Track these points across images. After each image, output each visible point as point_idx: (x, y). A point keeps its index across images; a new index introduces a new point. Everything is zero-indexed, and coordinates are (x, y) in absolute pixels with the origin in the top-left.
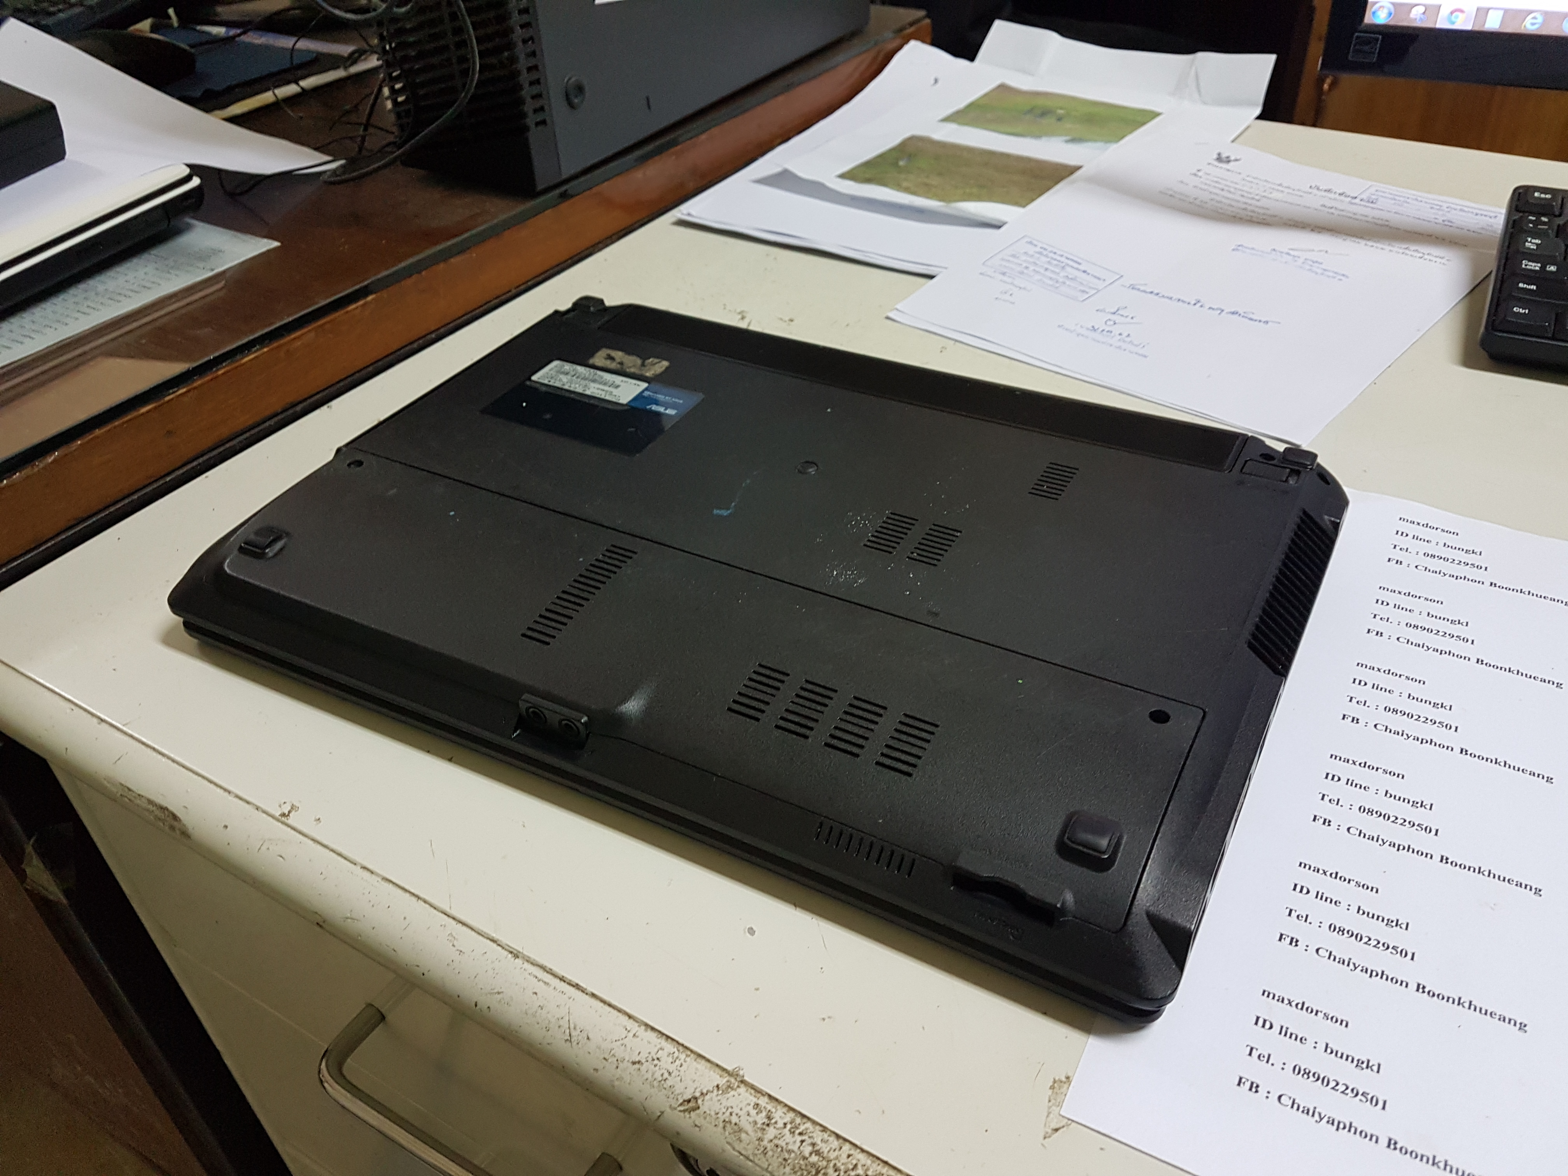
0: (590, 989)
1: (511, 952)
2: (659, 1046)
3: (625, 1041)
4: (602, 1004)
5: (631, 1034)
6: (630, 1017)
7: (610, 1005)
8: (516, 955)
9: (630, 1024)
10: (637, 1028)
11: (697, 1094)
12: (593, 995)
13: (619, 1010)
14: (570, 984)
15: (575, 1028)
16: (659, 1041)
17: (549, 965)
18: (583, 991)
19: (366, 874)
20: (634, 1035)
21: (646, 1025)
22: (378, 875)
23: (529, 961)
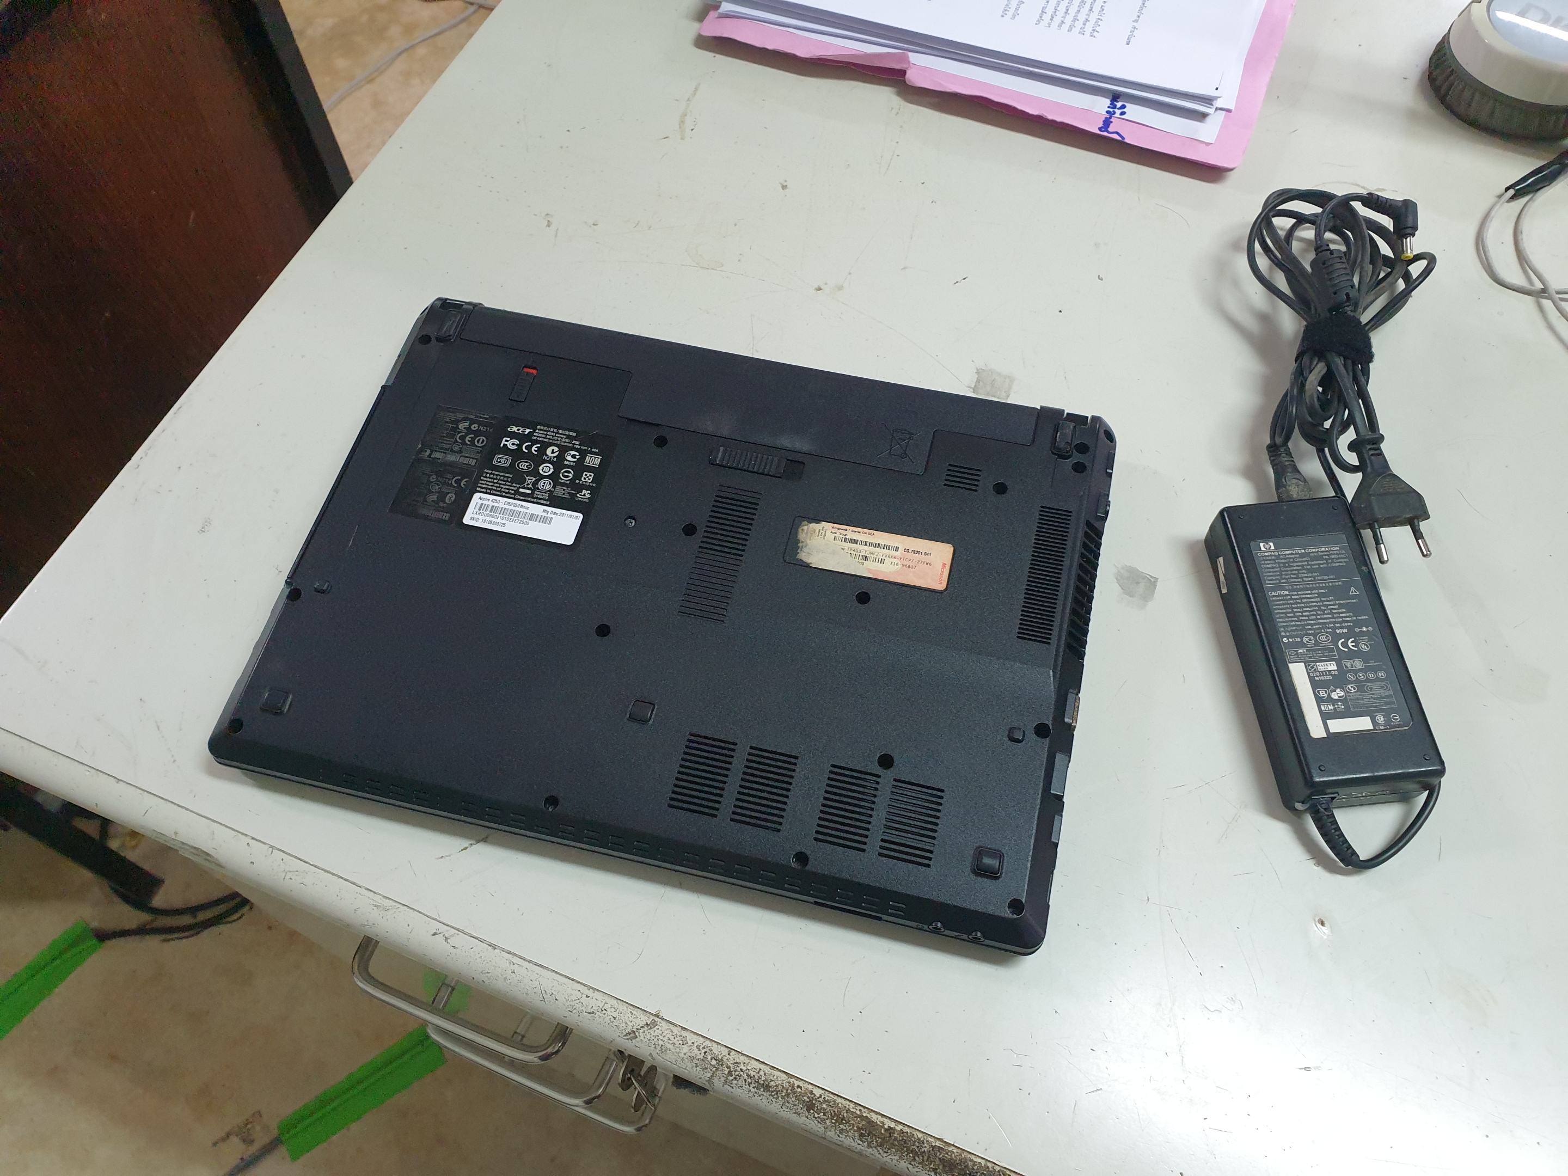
0: (550, 968)
1: (489, 945)
2: (604, 1002)
3: (582, 1000)
5: (584, 995)
6: (581, 984)
8: (494, 947)
9: (582, 988)
10: (588, 991)
11: (635, 1030)
12: (553, 971)
13: (573, 980)
14: (536, 964)
15: (546, 993)
16: (604, 998)
17: (519, 953)
18: (546, 968)
21: (593, 988)
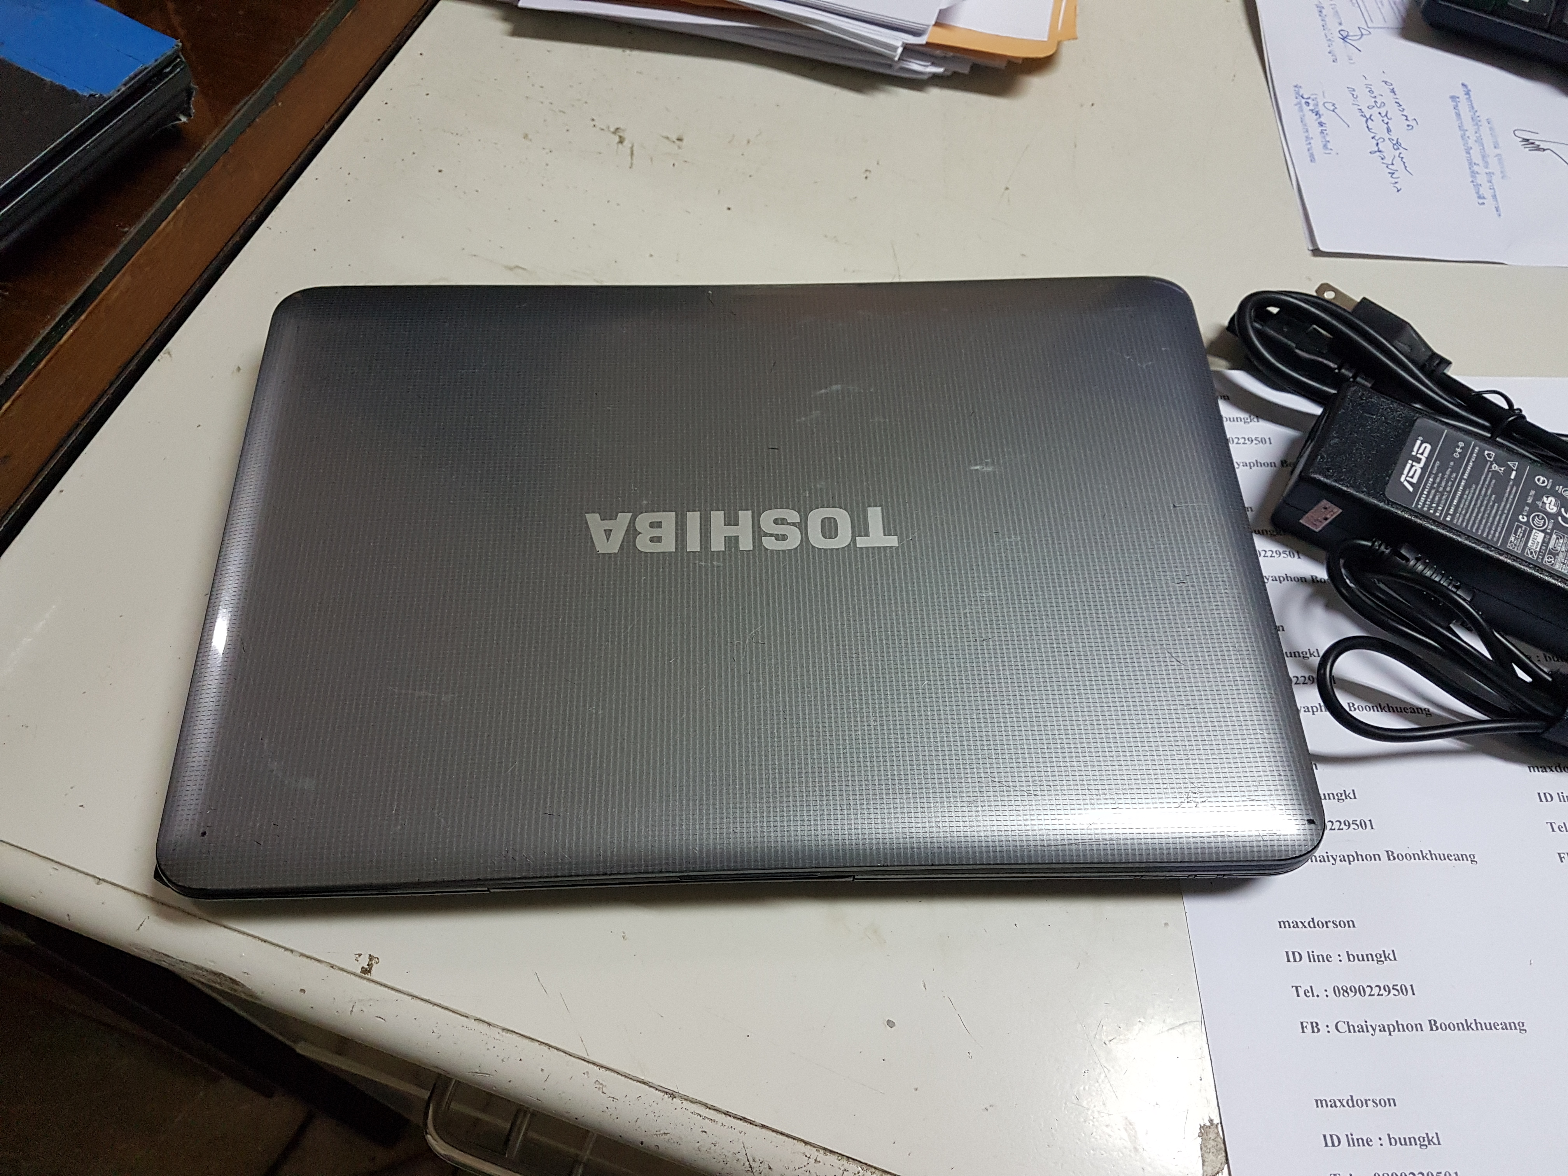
0: (759, 1121)
1: (666, 1093)
2: (843, 1168)
3: (808, 1168)
4: (774, 1134)
5: (812, 1161)
6: (806, 1143)
7: (782, 1134)
8: (672, 1095)
9: (808, 1150)
10: (817, 1153)
12: (763, 1126)
13: (794, 1138)
14: (735, 1117)
15: (754, 1161)
16: (842, 1162)
17: (710, 1103)
18: (751, 1123)
19: (484, 1028)
20: (816, 1160)
21: (825, 1149)
22: (497, 1026)
23: (687, 1099)
